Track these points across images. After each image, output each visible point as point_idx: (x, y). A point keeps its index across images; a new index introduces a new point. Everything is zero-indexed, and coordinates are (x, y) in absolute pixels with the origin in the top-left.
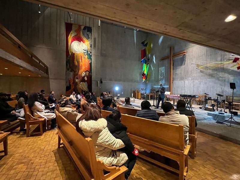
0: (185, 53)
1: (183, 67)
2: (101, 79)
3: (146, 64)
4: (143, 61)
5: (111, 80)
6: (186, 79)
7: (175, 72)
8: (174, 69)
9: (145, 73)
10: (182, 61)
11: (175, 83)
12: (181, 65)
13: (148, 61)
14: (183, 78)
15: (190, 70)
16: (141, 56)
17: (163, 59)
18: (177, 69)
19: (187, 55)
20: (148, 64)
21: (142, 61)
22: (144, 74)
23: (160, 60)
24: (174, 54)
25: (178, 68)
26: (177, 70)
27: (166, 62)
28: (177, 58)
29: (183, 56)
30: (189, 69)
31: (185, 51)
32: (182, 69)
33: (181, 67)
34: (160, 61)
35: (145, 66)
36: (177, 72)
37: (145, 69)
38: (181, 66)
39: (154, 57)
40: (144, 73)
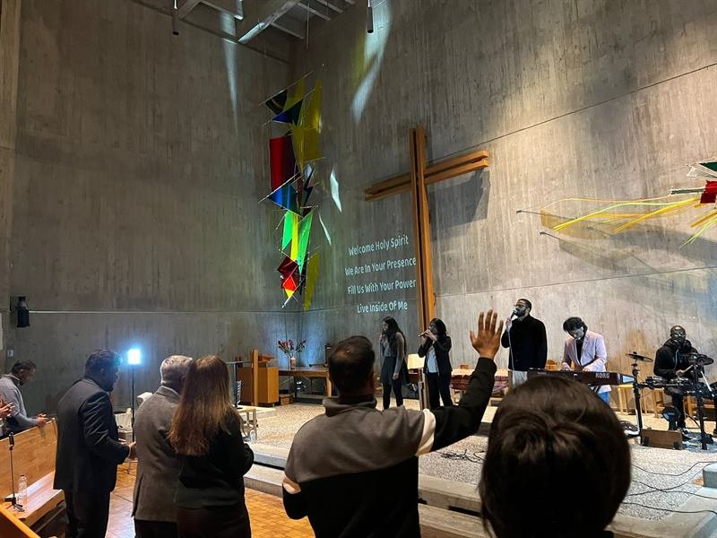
0: (484, 162)
1: (479, 224)
2: (22, 299)
3: (295, 210)
4: (280, 198)
6: (497, 281)
7: (443, 250)
8: (434, 239)
9: (294, 257)
10: (473, 198)
11: (447, 306)
12: (470, 217)
13: (305, 199)
14: (486, 282)
15: (512, 240)
16: (266, 172)
17: (378, 191)
18: (449, 236)
19: (491, 169)
20: (306, 212)
21: (272, 198)
22: (287, 267)
23: (366, 191)
24: (430, 164)
25: (457, 234)
26: (454, 240)
27: (395, 204)
28: (447, 183)
29: (472, 177)
30: (508, 239)
31: (485, 153)
32: (476, 234)
33: (472, 229)
34: (367, 199)
35: (290, 221)
36: (452, 252)
37: (294, 239)
38: (470, 221)
39: (333, 177)
40: (288, 259)
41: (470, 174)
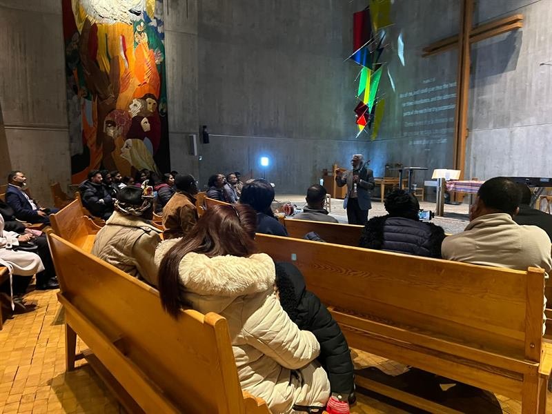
0: (518, 24)
1: (509, 75)
2: (205, 127)
3: (370, 67)
4: (358, 58)
5: (239, 130)
6: (517, 119)
7: (478, 95)
8: (472, 86)
9: (365, 102)
10: (507, 53)
11: (476, 138)
12: (503, 67)
13: (377, 58)
14: (509, 119)
15: (534, 88)
16: (350, 37)
17: (433, 49)
18: (484, 84)
19: (525, 30)
20: (378, 67)
21: (353, 58)
22: (361, 108)
23: (424, 50)
24: (477, 26)
25: (491, 83)
26: (487, 88)
27: (446, 59)
28: (487, 42)
29: (509, 36)
30: (531, 86)
31: (519, 17)
32: (506, 83)
33: (502, 79)
34: (424, 56)
35: (365, 76)
36: (486, 97)
37: (367, 89)
38: (502, 72)
39: (400, 40)
40: (361, 103)
41: (507, 34)
